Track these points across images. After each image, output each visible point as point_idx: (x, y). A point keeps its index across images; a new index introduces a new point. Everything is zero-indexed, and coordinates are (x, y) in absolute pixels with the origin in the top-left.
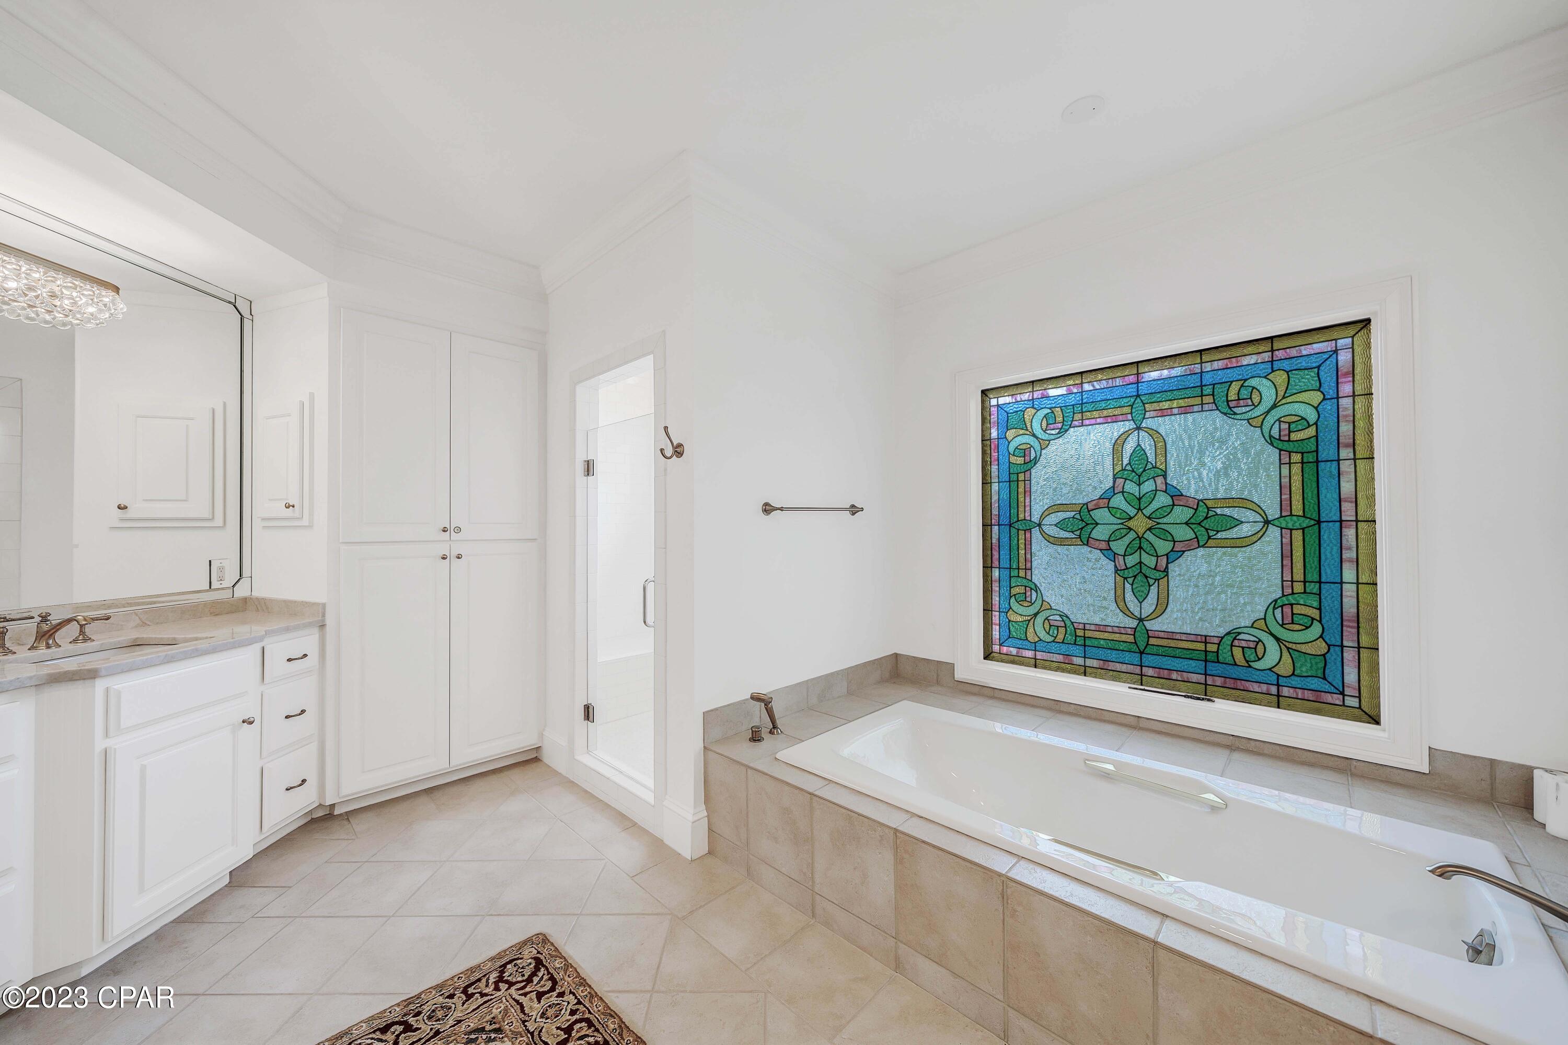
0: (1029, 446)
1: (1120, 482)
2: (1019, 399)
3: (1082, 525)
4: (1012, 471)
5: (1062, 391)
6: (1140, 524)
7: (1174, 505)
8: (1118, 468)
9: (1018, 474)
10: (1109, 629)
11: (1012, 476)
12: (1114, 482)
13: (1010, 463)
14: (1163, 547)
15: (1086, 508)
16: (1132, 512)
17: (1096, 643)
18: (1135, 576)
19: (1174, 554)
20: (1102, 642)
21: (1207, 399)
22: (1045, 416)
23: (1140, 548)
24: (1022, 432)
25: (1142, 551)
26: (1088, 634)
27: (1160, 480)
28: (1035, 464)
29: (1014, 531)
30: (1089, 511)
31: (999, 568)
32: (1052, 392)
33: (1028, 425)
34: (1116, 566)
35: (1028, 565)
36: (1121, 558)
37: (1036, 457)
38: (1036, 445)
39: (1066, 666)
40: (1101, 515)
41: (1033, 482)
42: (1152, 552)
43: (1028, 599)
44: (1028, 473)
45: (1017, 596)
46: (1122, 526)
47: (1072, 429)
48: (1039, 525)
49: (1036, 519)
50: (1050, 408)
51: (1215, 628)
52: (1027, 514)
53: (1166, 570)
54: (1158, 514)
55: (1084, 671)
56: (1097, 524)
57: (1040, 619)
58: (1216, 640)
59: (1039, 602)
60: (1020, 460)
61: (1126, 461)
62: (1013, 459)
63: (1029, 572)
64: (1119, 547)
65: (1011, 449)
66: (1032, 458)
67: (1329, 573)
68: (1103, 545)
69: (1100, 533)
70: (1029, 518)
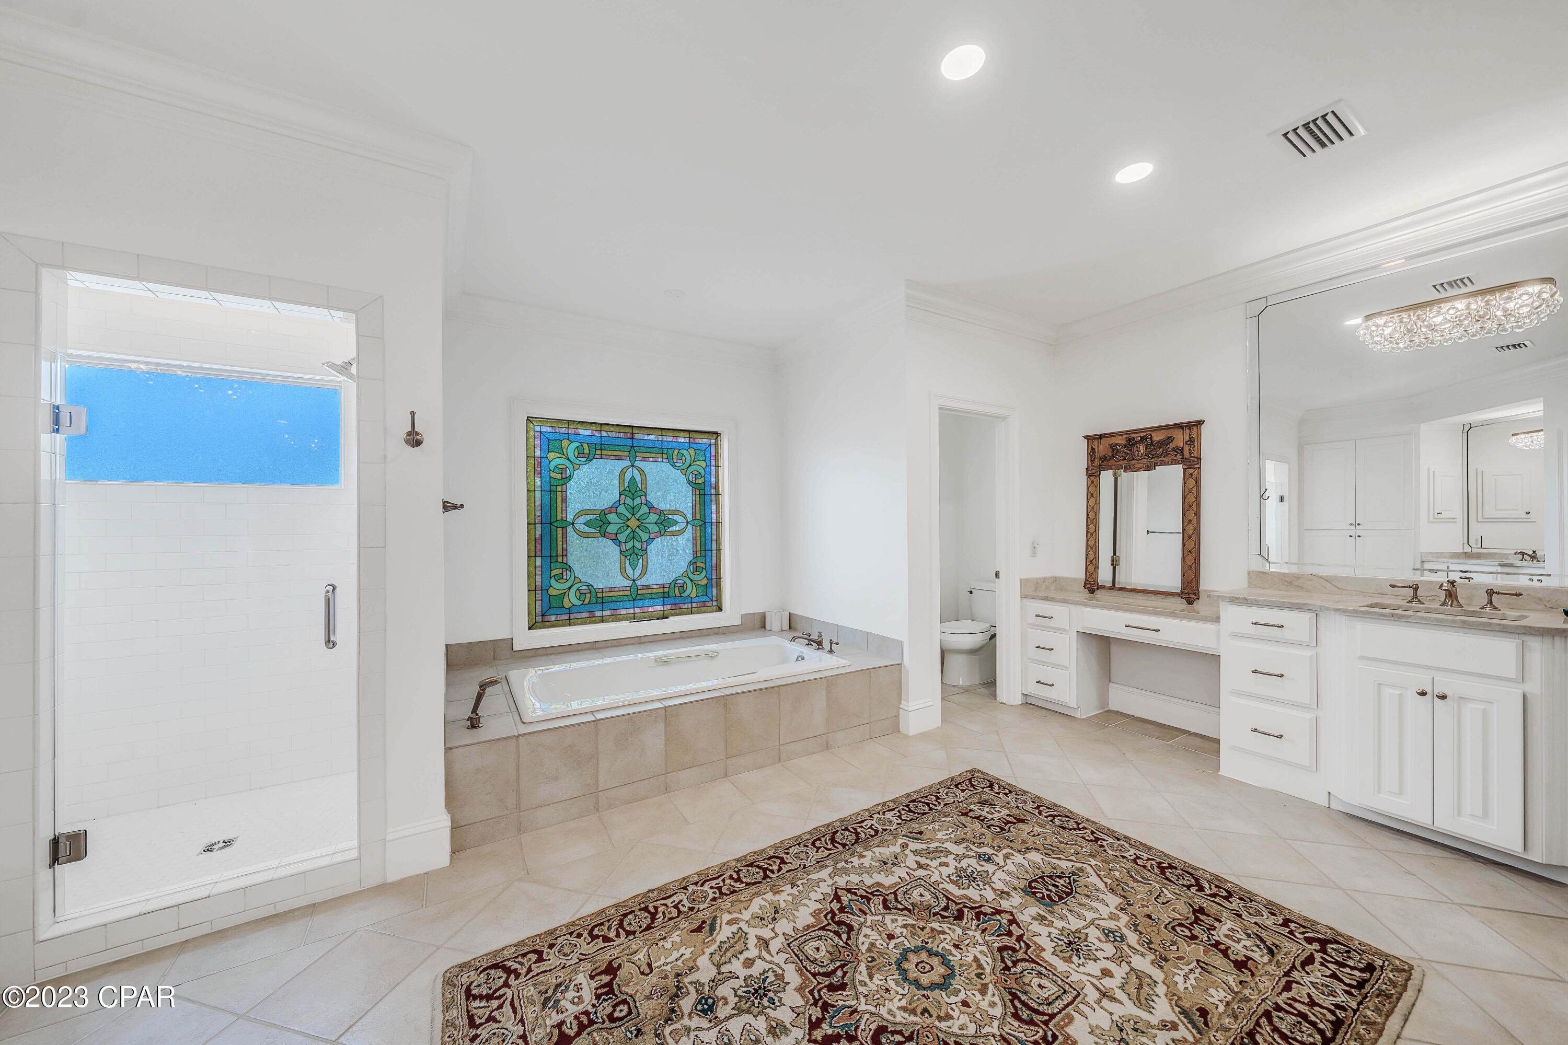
0: (565, 467)
1: (623, 497)
2: (557, 431)
3: (601, 523)
4: (552, 483)
5: (588, 433)
6: (633, 523)
7: (650, 513)
8: (622, 489)
9: (557, 486)
10: (617, 589)
11: (552, 487)
12: (620, 497)
13: (550, 477)
14: (645, 537)
15: (604, 513)
16: (629, 516)
17: (610, 600)
18: (631, 555)
19: (650, 540)
20: (613, 598)
21: (665, 456)
22: (577, 448)
23: (634, 538)
24: (560, 455)
25: (635, 540)
26: (604, 595)
27: (643, 498)
28: (570, 480)
29: (553, 528)
30: (605, 515)
31: (542, 557)
32: (581, 432)
33: (565, 451)
34: (620, 550)
35: (565, 552)
36: (623, 544)
37: (570, 475)
38: (570, 466)
39: (592, 619)
40: (612, 517)
41: (568, 493)
42: (640, 540)
43: (565, 577)
44: (564, 486)
45: (556, 576)
46: (624, 525)
47: (594, 460)
48: (573, 524)
49: (570, 519)
50: (580, 443)
51: (667, 580)
52: (564, 515)
53: (646, 550)
54: (643, 518)
55: (602, 620)
56: (610, 523)
57: (573, 590)
58: (668, 586)
59: (572, 578)
60: (559, 476)
61: (626, 485)
62: (553, 475)
63: (565, 558)
64: (622, 537)
65: (552, 467)
66: (567, 475)
67: (708, 547)
68: (614, 537)
69: (612, 529)
70: (565, 519)
